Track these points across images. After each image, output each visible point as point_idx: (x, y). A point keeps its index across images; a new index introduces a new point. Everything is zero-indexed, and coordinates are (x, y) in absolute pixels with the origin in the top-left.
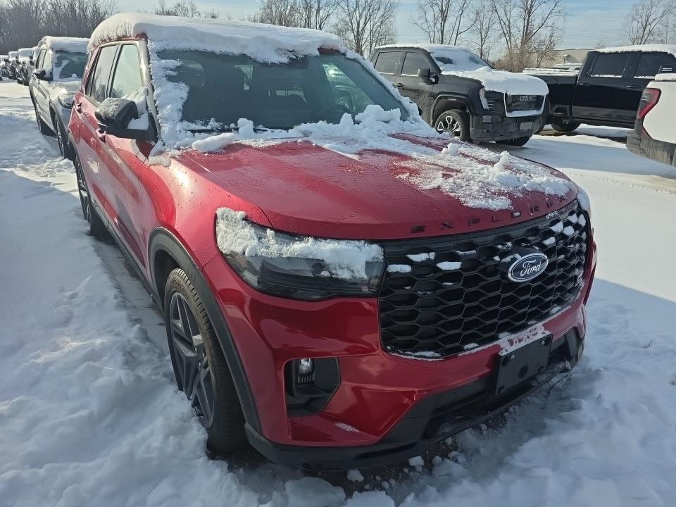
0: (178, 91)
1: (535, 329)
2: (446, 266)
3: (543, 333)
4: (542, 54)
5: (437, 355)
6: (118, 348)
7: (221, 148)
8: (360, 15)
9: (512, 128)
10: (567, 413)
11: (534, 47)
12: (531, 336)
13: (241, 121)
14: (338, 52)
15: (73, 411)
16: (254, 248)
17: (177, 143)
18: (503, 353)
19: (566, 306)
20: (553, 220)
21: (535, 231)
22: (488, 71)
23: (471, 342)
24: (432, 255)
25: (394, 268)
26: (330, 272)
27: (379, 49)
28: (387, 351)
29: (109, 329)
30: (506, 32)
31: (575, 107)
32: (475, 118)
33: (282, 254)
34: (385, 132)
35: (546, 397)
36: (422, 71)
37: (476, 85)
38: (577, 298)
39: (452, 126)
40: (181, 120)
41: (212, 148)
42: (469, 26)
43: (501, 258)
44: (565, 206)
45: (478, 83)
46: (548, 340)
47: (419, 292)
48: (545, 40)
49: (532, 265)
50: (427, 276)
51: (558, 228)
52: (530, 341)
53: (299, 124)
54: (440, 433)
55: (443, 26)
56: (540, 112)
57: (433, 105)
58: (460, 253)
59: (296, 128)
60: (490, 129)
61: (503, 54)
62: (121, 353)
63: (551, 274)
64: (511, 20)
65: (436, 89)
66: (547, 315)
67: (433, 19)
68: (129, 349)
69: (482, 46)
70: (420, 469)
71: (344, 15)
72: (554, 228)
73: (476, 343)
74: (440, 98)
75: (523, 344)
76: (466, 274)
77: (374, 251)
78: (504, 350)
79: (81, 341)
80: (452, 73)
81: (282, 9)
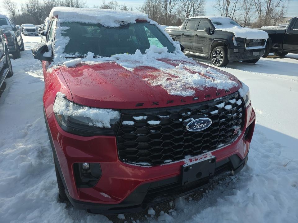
0: (65, 40)
1: (206, 155)
2: (152, 122)
3: (211, 157)
4: (277, 20)
5: (149, 164)
6: (36, 150)
7: (75, 65)
8: (189, 4)
9: (249, 55)
10: (228, 196)
11: (273, 16)
12: (203, 158)
13: (89, 53)
14: (146, 21)
15: (10, 175)
16: (62, 111)
17: (59, 62)
18: (185, 165)
19: (227, 144)
20: (218, 102)
21: (207, 107)
22: (238, 28)
23: (169, 159)
24: (145, 117)
25: (125, 123)
26: (93, 123)
27: (188, 19)
28: (122, 161)
29: (38, 141)
30: (258, 9)
31: (285, 45)
32: (230, 50)
33: (73, 114)
34: (155, 58)
35: (227, 187)
36: (207, 29)
37: (231, 35)
38: (235, 140)
39: (220, 54)
40: (64, 53)
41: (71, 65)
42: (240, 7)
43: (183, 120)
44: (228, 95)
45: (232, 33)
46: (213, 160)
47: (138, 135)
48: (278, 13)
49: (201, 124)
50: (143, 127)
51: (221, 105)
52: (202, 160)
53: (114, 54)
54: (154, 201)
55: (227, 8)
56: (264, 47)
57: (211, 44)
58: (161, 116)
59: (113, 56)
60: (237, 55)
61: (257, 20)
62: (37, 152)
63: (214, 128)
64: (261, 4)
65: (213, 37)
66: (215, 148)
67: (223, 4)
68: (41, 150)
69: (246, 16)
70: (152, 216)
71: (182, 4)
72: (218, 106)
73: (171, 160)
74: (215, 41)
75: (197, 162)
76: (163, 127)
77: (115, 114)
78: (186, 164)
79: (25, 145)
80: (221, 29)
81: (155, 3)
